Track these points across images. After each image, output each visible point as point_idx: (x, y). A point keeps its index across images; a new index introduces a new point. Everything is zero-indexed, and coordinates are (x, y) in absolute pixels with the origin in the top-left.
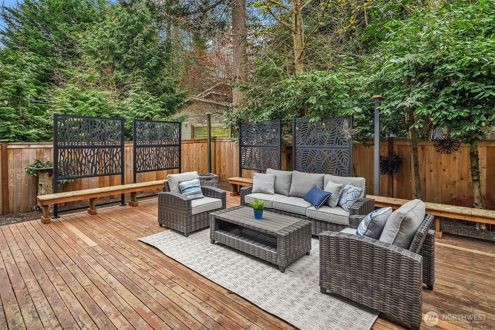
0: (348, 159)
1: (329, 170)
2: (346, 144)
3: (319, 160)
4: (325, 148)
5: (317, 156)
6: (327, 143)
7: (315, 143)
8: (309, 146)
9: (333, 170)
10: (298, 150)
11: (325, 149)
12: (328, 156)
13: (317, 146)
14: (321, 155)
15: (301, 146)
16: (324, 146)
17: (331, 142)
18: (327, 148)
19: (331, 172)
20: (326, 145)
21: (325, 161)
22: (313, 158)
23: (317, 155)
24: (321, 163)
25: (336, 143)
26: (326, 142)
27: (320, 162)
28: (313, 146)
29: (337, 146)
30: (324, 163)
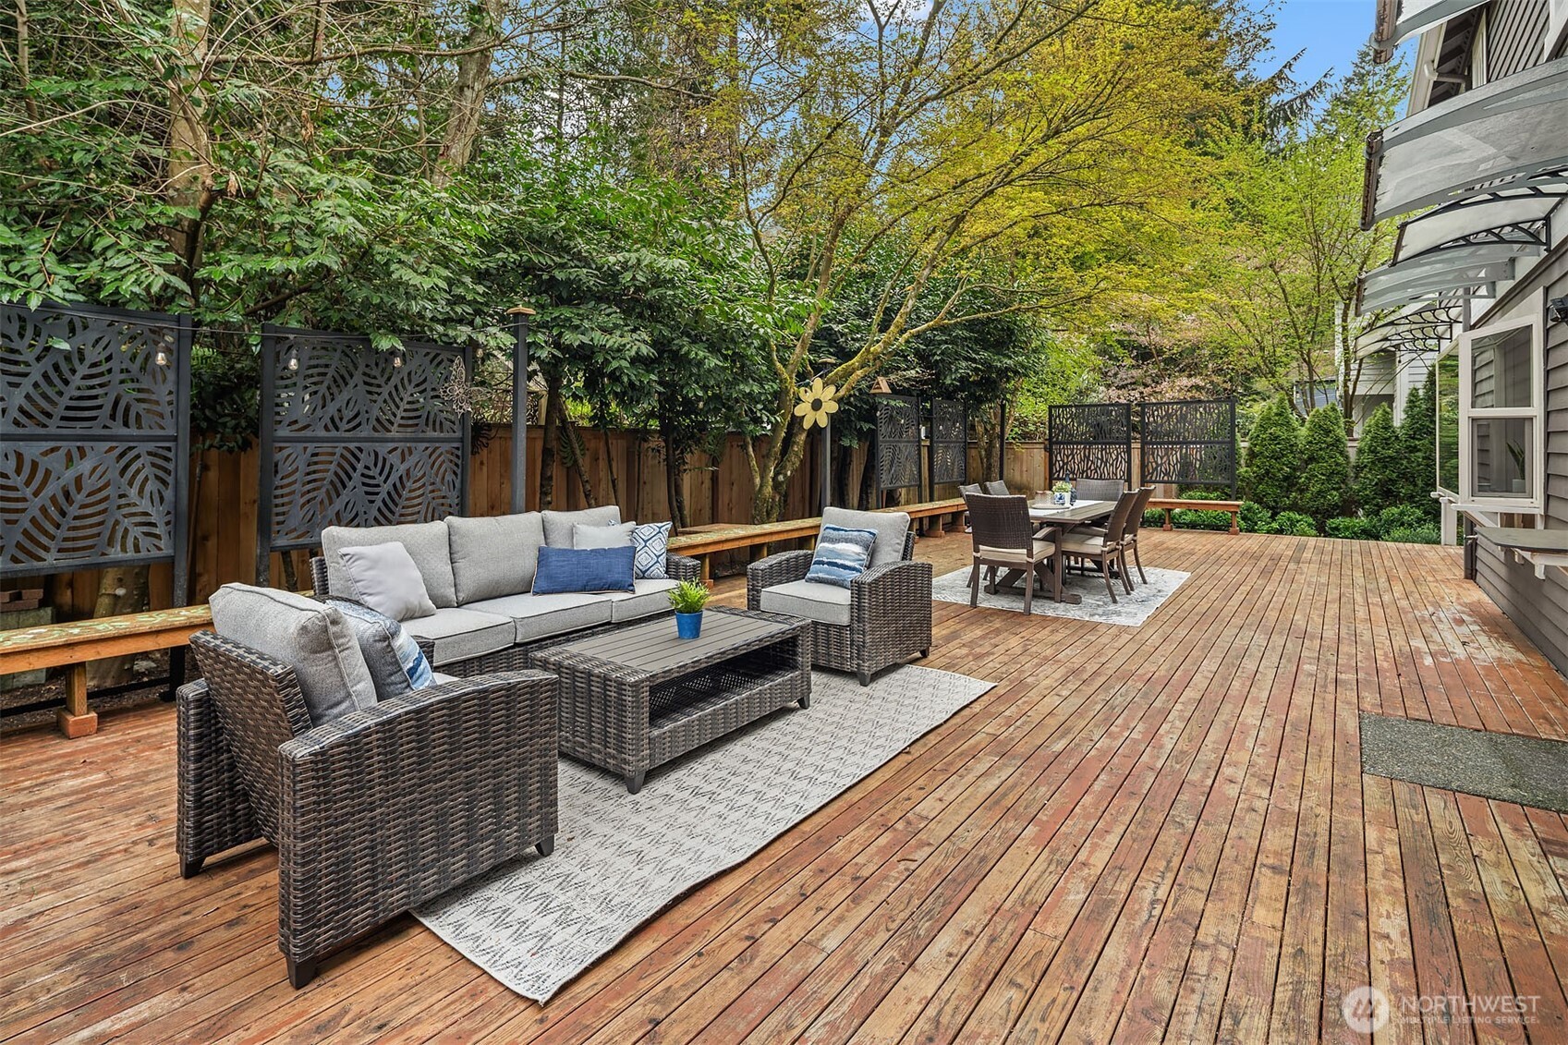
0: (459, 471)
1: (404, 511)
2: (455, 428)
3: (372, 482)
4: (393, 440)
5: (366, 472)
6: (400, 425)
7: (359, 424)
8: (334, 433)
9: (416, 509)
10: (286, 452)
11: (391, 445)
12: (403, 468)
13: (363, 435)
14: (380, 465)
15: (302, 434)
16: (389, 435)
17: (410, 422)
18: (400, 440)
19: (409, 518)
20: (395, 433)
21: (394, 485)
22: (350, 478)
23: (367, 468)
24: (377, 494)
25: (427, 425)
26: (398, 421)
27: (376, 490)
28: (348, 435)
29: (430, 434)
30: (389, 493)
